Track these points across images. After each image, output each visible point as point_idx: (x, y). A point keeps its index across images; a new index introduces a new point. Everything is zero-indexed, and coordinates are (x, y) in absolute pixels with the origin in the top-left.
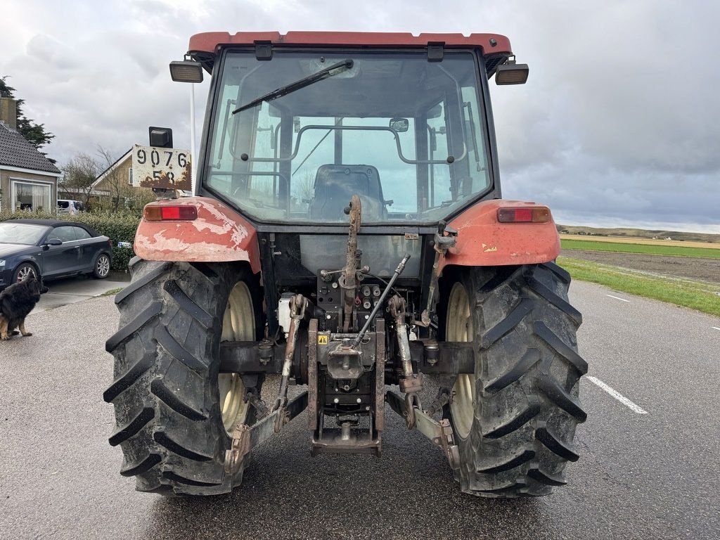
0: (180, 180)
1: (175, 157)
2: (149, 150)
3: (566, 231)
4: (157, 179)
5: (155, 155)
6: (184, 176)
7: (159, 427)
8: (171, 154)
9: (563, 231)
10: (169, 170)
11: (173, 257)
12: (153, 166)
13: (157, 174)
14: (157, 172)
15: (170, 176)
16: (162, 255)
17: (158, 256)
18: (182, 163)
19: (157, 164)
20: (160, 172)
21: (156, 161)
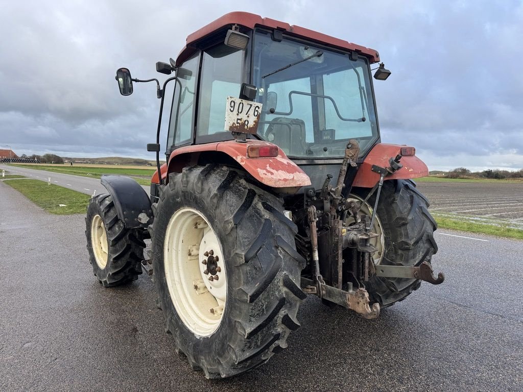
0: (251, 126)
1: (253, 108)
2: (238, 101)
3: (150, 164)
4: (238, 125)
5: (241, 105)
6: (254, 123)
7: (284, 311)
8: (251, 105)
9: (148, 164)
10: (246, 119)
11: (289, 184)
12: (238, 115)
13: (239, 121)
14: (239, 119)
15: (246, 123)
16: (283, 182)
17: (281, 183)
18: (256, 113)
19: (241, 113)
20: (241, 120)
21: (240, 111)
